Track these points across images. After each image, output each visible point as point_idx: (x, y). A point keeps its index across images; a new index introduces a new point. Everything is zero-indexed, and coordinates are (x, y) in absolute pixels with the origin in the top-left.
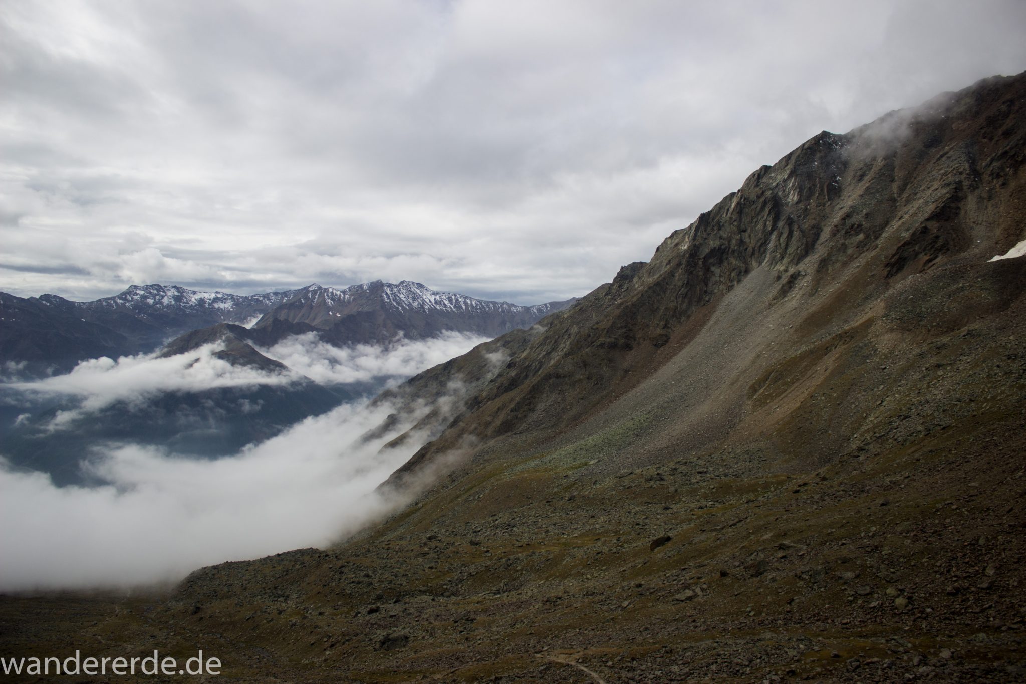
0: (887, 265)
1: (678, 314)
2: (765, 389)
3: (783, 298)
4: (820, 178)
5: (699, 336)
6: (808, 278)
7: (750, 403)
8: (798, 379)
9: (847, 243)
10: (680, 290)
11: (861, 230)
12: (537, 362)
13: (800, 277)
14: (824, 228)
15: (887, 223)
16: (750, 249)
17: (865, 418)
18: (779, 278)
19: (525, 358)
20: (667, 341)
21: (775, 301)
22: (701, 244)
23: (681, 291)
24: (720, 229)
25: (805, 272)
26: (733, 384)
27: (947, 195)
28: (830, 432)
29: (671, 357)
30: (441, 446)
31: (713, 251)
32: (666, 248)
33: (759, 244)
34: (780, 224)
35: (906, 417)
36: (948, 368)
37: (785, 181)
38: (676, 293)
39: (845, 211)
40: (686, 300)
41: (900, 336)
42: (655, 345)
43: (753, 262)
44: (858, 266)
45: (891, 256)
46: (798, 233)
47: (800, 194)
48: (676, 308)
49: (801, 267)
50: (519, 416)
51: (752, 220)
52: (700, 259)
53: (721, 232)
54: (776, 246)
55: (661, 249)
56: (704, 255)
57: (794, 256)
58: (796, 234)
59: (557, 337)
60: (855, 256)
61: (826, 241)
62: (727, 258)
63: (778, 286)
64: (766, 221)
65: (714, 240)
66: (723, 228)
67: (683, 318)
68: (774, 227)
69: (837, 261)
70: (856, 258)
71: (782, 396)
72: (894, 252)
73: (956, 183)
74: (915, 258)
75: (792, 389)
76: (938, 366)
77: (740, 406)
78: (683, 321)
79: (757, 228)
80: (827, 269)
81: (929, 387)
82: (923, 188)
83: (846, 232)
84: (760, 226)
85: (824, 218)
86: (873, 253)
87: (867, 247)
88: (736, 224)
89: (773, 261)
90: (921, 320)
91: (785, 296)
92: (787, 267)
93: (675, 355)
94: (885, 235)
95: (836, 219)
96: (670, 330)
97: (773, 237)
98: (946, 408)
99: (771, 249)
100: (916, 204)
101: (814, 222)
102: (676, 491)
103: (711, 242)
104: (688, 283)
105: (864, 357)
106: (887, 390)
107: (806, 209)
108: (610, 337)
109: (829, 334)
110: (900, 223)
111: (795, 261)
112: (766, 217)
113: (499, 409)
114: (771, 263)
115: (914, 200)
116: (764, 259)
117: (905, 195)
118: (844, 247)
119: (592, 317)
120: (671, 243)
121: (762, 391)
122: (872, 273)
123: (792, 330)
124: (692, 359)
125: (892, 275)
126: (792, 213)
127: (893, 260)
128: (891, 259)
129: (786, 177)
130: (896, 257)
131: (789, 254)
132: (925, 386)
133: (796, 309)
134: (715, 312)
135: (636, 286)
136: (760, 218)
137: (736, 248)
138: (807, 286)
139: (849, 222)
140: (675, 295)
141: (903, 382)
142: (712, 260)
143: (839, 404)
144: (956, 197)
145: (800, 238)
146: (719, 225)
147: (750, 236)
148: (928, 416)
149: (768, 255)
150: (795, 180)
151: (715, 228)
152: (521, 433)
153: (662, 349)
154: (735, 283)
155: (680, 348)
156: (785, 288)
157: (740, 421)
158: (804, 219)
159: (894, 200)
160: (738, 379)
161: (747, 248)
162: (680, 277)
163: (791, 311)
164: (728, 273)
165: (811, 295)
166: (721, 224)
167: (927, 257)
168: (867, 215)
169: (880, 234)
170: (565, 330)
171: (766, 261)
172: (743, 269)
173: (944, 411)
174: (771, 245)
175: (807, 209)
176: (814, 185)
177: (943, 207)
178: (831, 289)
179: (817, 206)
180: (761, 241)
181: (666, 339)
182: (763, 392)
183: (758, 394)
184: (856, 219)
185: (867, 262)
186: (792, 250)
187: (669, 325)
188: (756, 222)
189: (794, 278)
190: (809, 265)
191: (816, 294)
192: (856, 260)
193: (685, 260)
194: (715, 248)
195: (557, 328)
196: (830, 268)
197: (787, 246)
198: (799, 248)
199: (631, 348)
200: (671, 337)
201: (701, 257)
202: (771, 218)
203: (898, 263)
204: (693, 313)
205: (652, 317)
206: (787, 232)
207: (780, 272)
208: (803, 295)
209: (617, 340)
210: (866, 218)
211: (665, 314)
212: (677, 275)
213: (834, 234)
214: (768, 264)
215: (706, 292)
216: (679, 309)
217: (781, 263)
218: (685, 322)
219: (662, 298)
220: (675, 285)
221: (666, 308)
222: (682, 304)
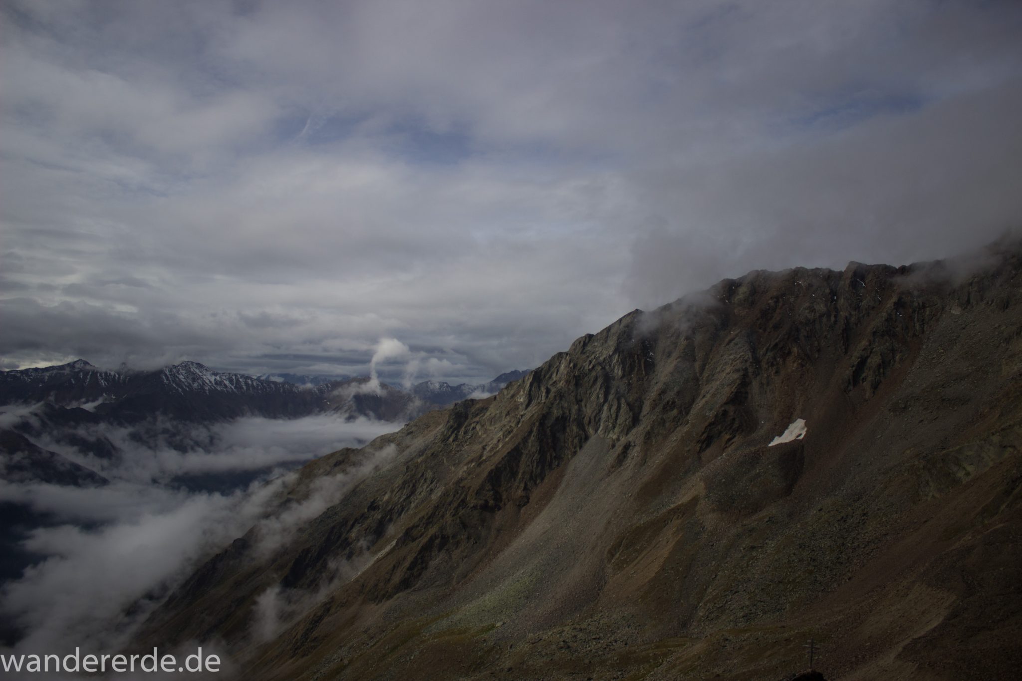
0: (698, 442)
1: (535, 478)
2: (620, 554)
3: (620, 467)
4: (638, 355)
5: (554, 498)
6: (637, 448)
7: (609, 566)
8: (646, 547)
9: (665, 418)
10: (534, 456)
11: (674, 406)
12: (399, 506)
13: (631, 448)
14: (645, 401)
15: (693, 401)
16: (587, 419)
17: (705, 590)
18: (613, 446)
19: (388, 502)
20: (528, 502)
21: (613, 469)
24: (561, 399)
25: (634, 442)
26: (593, 549)
27: (738, 381)
28: (682, 601)
29: (534, 517)
30: (345, 600)
31: (557, 419)
33: (594, 414)
34: (611, 397)
35: (736, 592)
36: (760, 550)
37: (610, 357)
38: (531, 458)
39: (660, 386)
40: (540, 464)
41: (720, 516)
42: (519, 505)
43: (590, 430)
44: (675, 440)
45: (700, 434)
46: (625, 407)
47: (624, 370)
48: (532, 472)
49: (631, 437)
50: (415, 574)
51: (586, 391)
54: (608, 417)
57: (624, 427)
59: (414, 481)
60: (672, 430)
61: (648, 414)
62: (569, 425)
63: (614, 454)
64: (598, 394)
65: (557, 410)
66: (564, 399)
67: (539, 480)
68: (606, 399)
69: (658, 433)
70: (673, 431)
71: (636, 561)
72: (703, 430)
73: (743, 370)
74: (719, 436)
75: (643, 555)
76: (753, 548)
77: (603, 569)
79: (591, 399)
80: (652, 441)
81: (748, 566)
82: (718, 370)
83: (664, 408)
84: (593, 398)
85: (644, 391)
86: (685, 429)
87: (680, 421)
88: (573, 394)
89: (607, 430)
90: (733, 503)
91: (621, 465)
92: (619, 437)
93: (536, 515)
94: (693, 411)
95: (653, 394)
96: (529, 492)
97: (605, 408)
98: (763, 587)
99: (604, 420)
100: (715, 384)
101: (636, 395)
102: (590, 662)
103: (555, 411)
104: (540, 450)
105: (696, 533)
106: (718, 565)
107: (629, 384)
108: (480, 499)
109: (664, 507)
110: (704, 400)
111: (625, 430)
112: (598, 390)
113: (394, 567)
114: (606, 432)
115: (713, 380)
116: (599, 427)
117: (706, 374)
118: (663, 421)
119: (444, 462)
121: (617, 555)
122: (688, 449)
123: (632, 498)
124: (553, 521)
125: (704, 450)
126: (619, 387)
127: (703, 437)
128: (701, 436)
129: (611, 353)
130: (705, 435)
131: (620, 425)
132: (745, 565)
133: (631, 478)
134: (564, 476)
135: (480, 434)
136: (593, 390)
137: (575, 416)
138: (638, 456)
139: (664, 398)
140: (530, 460)
141: (728, 559)
142: (557, 428)
143: (685, 577)
144: (744, 383)
145: (627, 411)
146: (560, 395)
147: (586, 406)
148: (751, 593)
149: (602, 424)
150: (619, 356)
151: (557, 398)
152: (419, 590)
153: (525, 509)
154: (578, 448)
155: (540, 509)
156: (620, 457)
157: (605, 583)
158: (628, 392)
159: (697, 379)
160: (597, 544)
161: (584, 417)
162: (532, 445)
163: (628, 480)
164: (570, 439)
165: (642, 465)
166: (562, 395)
167: (728, 437)
168: (678, 393)
169: (690, 410)
170: (420, 474)
171: (600, 429)
172: (583, 436)
173: (762, 589)
174: (604, 415)
175: (629, 382)
176: (634, 361)
177: (736, 392)
178: (658, 459)
179: (637, 380)
180: (596, 411)
181: (526, 500)
182: (619, 557)
183: (615, 558)
184: (670, 396)
185: (683, 436)
186: (622, 421)
187: (528, 487)
188: (590, 394)
189: (627, 447)
190: (637, 435)
191: (646, 464)
192: (673, 434)
193: (535, 428)
194: (559, 417)
195: (413, 472)
196: (654, 441)
197: (617, 416)
198: (628, 421)
199: (499, 509)
200: (531, 498)
201: (549, 425)
202: (602, 392)
203: (707, 440)
204: (545, 476)
205: (513, 480)
206: (617, 405)
207: (613, 441)
208: (636, 464)
209: (486, 501)
210: (678, 396)
211: (523, 478)
212: (530, 441)
213: (654, 408)
214: (603, 432)
215: (555, 457)
216: (534, 472)
217: (613, 432)
218: (540, 484)
219: (519, 461)
220: (529, 451)
221: (524, 473)
222: (536, 468)
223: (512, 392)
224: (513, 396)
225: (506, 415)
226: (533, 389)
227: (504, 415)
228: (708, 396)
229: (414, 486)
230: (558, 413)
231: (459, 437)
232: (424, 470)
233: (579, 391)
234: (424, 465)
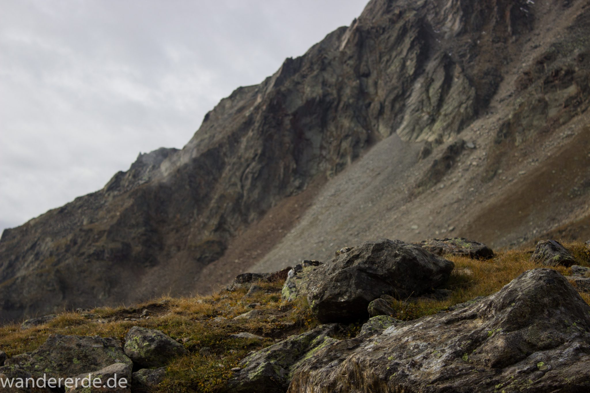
3: (436, 184)
5: (280, 245)
9: (547, 99)
10: (248, 166)
11: (572, 79)
13: (465, 152)
14: (506, 77)
16: (375, 106)
20: (221, 253)
21: (421, 189)
22: (289, 91)
23: (251, 167)
24: (323, 69)
25: (474, 142)
31: (310, 103)
32: (222, 114)
33: (392, 97)
34: (431, 65)
38: (242, 170)
39: (542, 50)
40: (259, 184)
42: (199, 260)
43: (381, 127)
46: (461, 81)
47: (465, 20)
48: (241, 196)
49: (467, 135)
51: (380, 58)
52: (287, 115)
53: (326, 75)
54: (422, 102)
55: (212, 117)
56: (293, 110)
57: (454, 118)
58: (458, 81)
60: (561, 120)
61: (510, 96)
62: (334, 118)
63: (426, 165)
64: (404, 60)
65: (313, 87)
66: (329, 69)
67: (253, 215)
68: (419, 70)
69: (530, 126)
78: (253, 220)
79: (389, 71)
80: (514, 140)
83: (547, 82)
85: (507, 60)
88: (351, 62)
89: (417, 127)
91: (438, 181)
92: (441, 136)
96: (227, 235)
97: (418, 85)
99: (413, 107)
101: (487, 66)
103: (308, 90)
104: (263, 154)
107: (474, 46)
108: (114, 241)
109: (525, 239)
111: (457, 123)
112: (404, 53)
114: (413, 130)
116: (401, 123)
120: (232, 107)
126: (451, 50)
131: (446, 115)
133: (458, 201)
134: (310, 205)
136: (394, 54)
137: (351, 101)
138: (478, 166)
139: (550, 68)
140: (238, 174)
142: (306, 120)
145: (464, 88)
146: (323, 62)
147: (376, 84)
149: (407, 117)
151: (315, 67)
153: (211, 266)
154: (349, 159)
156: (439, 167)
158: (471, 59)
161: (369, 104)
163: (452, 204)
164: (335, 143)
165: (486, 180)
166: (326, 61)
171: (402, 126)
172: (363, 137)
174: (413, 100)
175: (476, 44)
176: (490, 9)
178: (522, 170)
179: (493, 41)
180: (396, 92)
181: (219, 250)
184: (563, 63)
186: (451, 108)
187: (226, 227)
188: (388, 61)
189: (456, 152)
190: (480, 132)
191: (495, 179)
192: (563, 127)
194: (314, 99)
196: (519, 139)
197: (441, 101)
198: (464, 106)
199: (154, 263)
200: (230, 247)
201: (290, 113)
202: (414, 55)
204: (270, 207)
205: (195, 211)
206: (443, 78)
207: (428, 143)
208: (472, 179)
209: (127, 246)
210: (580, 62)
211: (219, 207)
212: (244, 141)
213: (524, 86)
214: (407, 130)
215: (295, 172)
216: (245, 198)
217: (430, 129)
218: (255, 222)
219: (215, 180)
220: (240, 158)
221: (222, 197)
222: (251, 190)
223: (241, 104)
230: (312, 92)
231: (122, 183)
232: (39, 239)
233: (365, 59)
234: (39, 231)
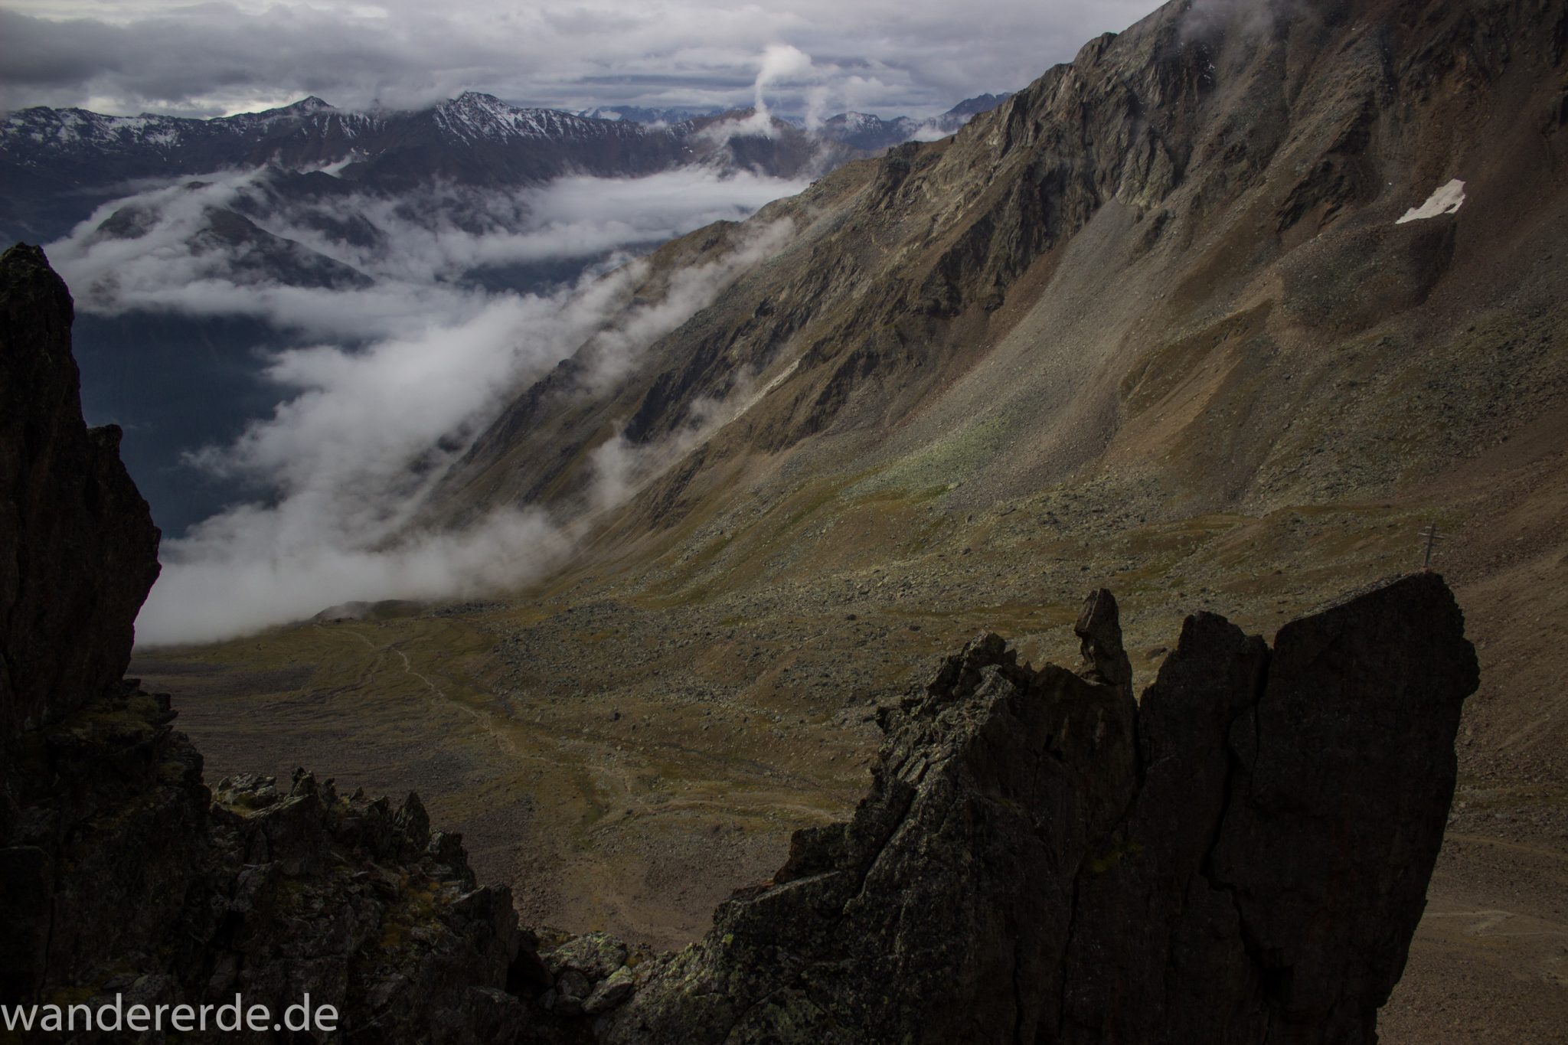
0: (1278, 214)
1: (1013, 267)
2: (1141, 387)
3: (1149, 251)
4: (1188, 69)
5: (1042, 299)
6: (1179, 223)
7: (1124, 404)
8: (1182, 378)
9: (1226, 174)
11: (1244, 154)
12: (803, 308)
13: (1168, 221)
14: (1195, 147)
15: (1276, 146)
16: (1099, 174)
17: (1271, 445)
18: (1140, 218)
19: (786, 302)
20: (1001, 304)
21: (1138, 255)
23: (1014, 233)
24: (1058, 142)
25: (1174, 213)
26: (1100, 377)
27: (1355, 113)
28: (1233, 461)
29: (1010, 328)
30: (725, 448)
31: (1051, 173)
33: (1111, 166)
34: (1139, 139)
35: (1319, 451)
36: (1363, 389)
37: (1142, 71)
38: (1008, 234)
39: (1222, 120)
40: (1022, 246)
41: (1304, 333)
42: (986, 309)
43: (1104, 191)
44: (1242, 210)
45: (1283, 201)
46: (1162, 155)
47: (1163, 93)
48: (1010, 257)
49: (1168, 204)
50: (828, 410)
51: (1100, 128)
54: (1134, 170)
56: (1040, 181)
57: (1158, 187)
58: (1160, 153)
59: (826, 271)
61: (1199, 167)
62: (1070, 184)
63: (1140, 231)
64: (1119, 133)
65: (1052, 159)
66: (1062, 141)
67: (1019, 271)
68: (1131, 143)
69: (1214, 199)
70: (1238, 196)
71: (1164, 400)
72: (1288, 195)
73: (1366, 95)
74: (1314, 205)
75: (1176, 390)
76: (1353, 385)
77: (1114, 409)
78: (1019, 275)
79: (1108, 141)
80: (1203, 212)
81: (1341, 412)
82: (1323, 94)
83: (1226, 158)
84: (1111, 140)
85: (1196, 130)
86: (1259, 192)
87: (1252, 180)
88: (1078, 133)
89: (1130, 193)
90: (1328, 313)
91: (1150, 249)
92: (1149, 203)
93: (1014, 324)
94: (1274, 164)
95: (1210, 133)
96: (1003, 288)
97: (1130, 156)
98: (1362, 445)
99: (1127, 175)
100: (1315, 119)
101: (1181, 137)
102: (1087, 545)
103: (1049, 161)
104: (1022, 222)
105: (1263, 359)
106: (1294, 409)
107: (1171, 117)
110: (1294, 146)
111: (1161, 193)
112: (1119, 127)
113: (797, 399)
114: (1128, 195)
115: (1312, 112)
116: (1119, 188)
117: (1301, 102)
118: (1224, 179)
119: (871, 241)
121: (1137, 389)
122: (1261, 224)
123: (1166, 301)
124: (1039, 333)
125: (1287, 228)
126: (1154, 122)
127: (1286, 207)
128: (1283, 205)
129: (1144, 66)
130: (1291, 203)
131: (1152, 184)
132: (1338, 410)
133: (1166, 269)
134: (1059, 263)
135: (928, 196)
136: (1111, 126)
137: (1081, 170)
138: (1178, 235)
139: (1228, 141)
140: (1006, 238)
141: (1311, 401)
142: (1050, 188)
143: (1241, 425)
144: (1366, 118)
145: (1165, 162)
147: (1098, 153)
148: (1343, 453)
149: (1122, 182)
150: (1156, 70)
151: (1052, 140)
152: (834, 434)
153: (996, 314)
154: (1083, 221)
155: (1020, 315)
156: (1150, 236)
157: (1116, 430)
158: (1169, 131)
159: (1285, 110)
160: (1106, 370)
161: (1095, 171)
162: (1011, 214)
163: (1161, 272)
164: (1071, 206)
165: (1184, 249)
166: (1060, 134)
167: (1328, 206)
168: (1252, 133)
169: (1268, 162)
170: (835, 260)
171: (1120, 191)
172: (1092, 202)
173: (1361, 449)
174: (1127, 168)
175: (1171, 115)
176: (1182, 80)
177: (1349, 133)
178: (1210, 241)
179: (1185, 112)
180: (1114, 162)
181: (999, 302)
182: (1139, 391)
183: (1133, 393)
184: (1237, 137)
185: (1254, 205)
186: (1155, 178)
187: (1002, 281)
188: (1106, 132)
189: (1162, 220)
190: (1179, 200)
191: (1190, 248)
192: (1238, 200)
193: (1016, 188)
194: (1054, 170)
195: (824, 257)
196: (1206, 211)
197: (1148, 170)
198: (1165, 177)
199: (957, 313)
200: (1006, 298)
201: (1038, 183)
202: (1126, 130)
203: (1294, 211)
204: (1029, 263)
205: (978, 269)
206: (1149, 151)
207: (1140, 209)
208: (1174, 248)
209: (937, 302)
210: (1251, 137)
211: (995, 266)
212: (1007, 209)
213: (1209, 158)
214: (1123, 195)
215: (1046, 234)
216: (1012, 258)
217: (1141, 195)
218: (1021, 277)
219: (989, 241)
220: (1005, 224)
221: (996, 258)
222: (1016, 251)
223: (980, 130)
224: (981, 136)
225: (970, 168)
226: (1014, 125)
227: (967, 166)
228: (1302, 138)
229: (825, 278)
230: (1053, 163)
231: (895, 202)
232: (841, 254)
233: (1088, 128)
234: (840, 247)
